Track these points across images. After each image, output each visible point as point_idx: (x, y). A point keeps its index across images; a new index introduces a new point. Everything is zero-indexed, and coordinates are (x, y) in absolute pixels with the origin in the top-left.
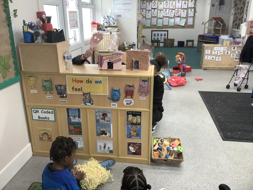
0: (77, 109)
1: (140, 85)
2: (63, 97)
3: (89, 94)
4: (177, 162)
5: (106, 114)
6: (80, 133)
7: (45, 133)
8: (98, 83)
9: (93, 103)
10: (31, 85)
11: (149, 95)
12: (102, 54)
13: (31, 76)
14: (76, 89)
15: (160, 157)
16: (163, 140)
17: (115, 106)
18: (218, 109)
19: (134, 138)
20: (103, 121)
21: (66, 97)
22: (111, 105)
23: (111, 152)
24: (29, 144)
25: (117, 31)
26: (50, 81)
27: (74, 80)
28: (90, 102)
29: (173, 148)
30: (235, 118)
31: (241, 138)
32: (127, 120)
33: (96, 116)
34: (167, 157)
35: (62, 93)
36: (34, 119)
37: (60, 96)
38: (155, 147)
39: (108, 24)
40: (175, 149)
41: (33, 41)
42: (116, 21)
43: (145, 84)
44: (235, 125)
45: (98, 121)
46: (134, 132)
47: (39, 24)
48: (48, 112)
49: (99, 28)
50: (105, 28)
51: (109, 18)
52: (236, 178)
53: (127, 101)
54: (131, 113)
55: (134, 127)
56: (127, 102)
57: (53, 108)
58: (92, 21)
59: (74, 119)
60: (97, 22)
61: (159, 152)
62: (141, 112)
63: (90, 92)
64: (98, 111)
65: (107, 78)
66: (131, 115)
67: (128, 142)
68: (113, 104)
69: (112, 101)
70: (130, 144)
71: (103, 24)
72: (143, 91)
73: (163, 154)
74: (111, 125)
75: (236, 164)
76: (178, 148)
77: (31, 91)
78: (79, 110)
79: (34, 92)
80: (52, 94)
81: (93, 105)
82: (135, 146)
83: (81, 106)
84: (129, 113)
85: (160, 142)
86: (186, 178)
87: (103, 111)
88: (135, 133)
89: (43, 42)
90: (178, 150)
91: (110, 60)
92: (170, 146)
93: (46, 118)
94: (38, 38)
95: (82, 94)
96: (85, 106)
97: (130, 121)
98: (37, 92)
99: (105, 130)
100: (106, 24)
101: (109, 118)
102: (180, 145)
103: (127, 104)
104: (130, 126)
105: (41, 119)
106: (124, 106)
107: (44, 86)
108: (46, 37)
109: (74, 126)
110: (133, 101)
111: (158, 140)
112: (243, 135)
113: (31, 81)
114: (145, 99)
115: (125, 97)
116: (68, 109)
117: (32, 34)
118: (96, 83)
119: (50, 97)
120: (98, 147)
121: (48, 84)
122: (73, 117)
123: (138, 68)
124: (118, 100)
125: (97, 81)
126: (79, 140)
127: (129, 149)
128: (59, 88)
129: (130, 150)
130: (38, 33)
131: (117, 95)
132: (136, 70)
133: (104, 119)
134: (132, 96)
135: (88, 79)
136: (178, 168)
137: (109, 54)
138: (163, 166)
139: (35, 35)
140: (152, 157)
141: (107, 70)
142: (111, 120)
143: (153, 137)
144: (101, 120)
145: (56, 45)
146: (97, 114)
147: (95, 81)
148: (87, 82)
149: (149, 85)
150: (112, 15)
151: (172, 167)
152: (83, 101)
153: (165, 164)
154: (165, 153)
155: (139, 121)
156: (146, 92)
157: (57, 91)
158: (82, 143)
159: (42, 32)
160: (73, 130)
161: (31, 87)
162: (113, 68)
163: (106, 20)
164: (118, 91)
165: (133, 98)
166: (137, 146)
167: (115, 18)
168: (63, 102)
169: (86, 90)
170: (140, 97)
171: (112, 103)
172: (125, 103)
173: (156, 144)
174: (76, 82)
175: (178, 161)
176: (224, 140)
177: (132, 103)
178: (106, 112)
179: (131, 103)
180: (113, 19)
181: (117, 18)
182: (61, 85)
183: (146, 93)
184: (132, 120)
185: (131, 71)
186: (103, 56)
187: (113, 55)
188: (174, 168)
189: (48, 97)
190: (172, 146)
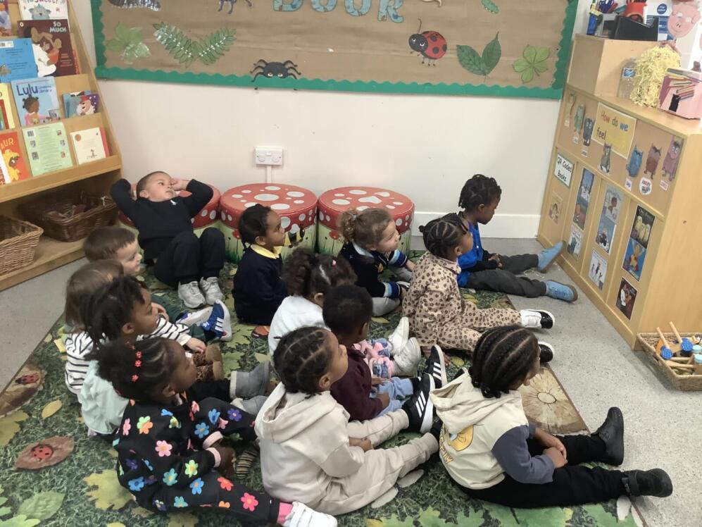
0: (592, 175)
1: (668, 152)
2: (586, 144)
3: (611, 148)
5: (616, 200)
6: (582, 224)
7: (555, 205)
9: (609, 169)
12: (671, 75)
13: (572, 95)
14: (600, 134)
17: (629, 186)
19: (631, 274)
21: (589, 144)
22: (626, 183)
23: (601, 285)
27: (603, 113)
28: (606, 167)
33: (605, 199)
35: (587, 135)
36: (554, 173)
37: (584, 140)
43: (676, 152)
46: (635, 259)
48: (568, 166)
55: (638, 247)
56: (644, 185)
57: (574, 162)
59: (585, 192)
62: (654, 218)
63: (611, 145)
66: (642, 219)
67: (623, 278)
68: (629, 181)
70: (625, 285)
72: (668, 169)
74: (615, 226)
80: (579, 133)
81: (608, 174)
82: (629, 292)
83: (597, 169)
88: (635, 264)
91: (677, 92)
93: (564, 178)
95: (603, 144)
97: (636, 231)
98: (568, 126)
99: (606, 233)
103: (643, 189)
104: (633, 242)
105: (559, 177)
106: (637, 191)
107: (577, 116)
109: (581, 206)
113: (570, 103)
115: (645, 172)
116: (584, 171)
118: (621, 128)
120: (591, 266)
121: (580, 114)
122: (585, 188)
124: (635, 176)
125: (622, 124)
126: (578, 238)
127: (619, 294)
128: (587, 124)
129: (621, 298)
131: (637, 163)
134: (653, 175)
135: (616, 118)
137: (681, 77)
144: (608, 210)
146: (608, 194)
148: (614, 122)
152: (601, 160)
155: (647, 237)
156: (671, 172)
157: (584, 130)
158: (580, 245)
159: (610, 17)
160: (578, 215)
162: (675, 111)
164: (640, 156)
165: (652, 178)
166: (630, 294)
168: (584, 154)
169: (607, 139)
170: (662, 181)
171: (627, 179)
172: (641, 186)
174: (603, 119)
177: (650, 189)
179: (647, 191)
182: (590, 120)
183: (671, 175)
184: (640, 229)
186: (672, 79)
187: (685, 79)
189: (575, 138)
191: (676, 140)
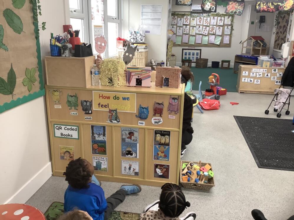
0: (102, 127)
1: (170, 103)
2: (88, 113)
3: (116, 110)
4: (207, 187)
5: (133, 133)
6: (104, 152)
7: (67, 151)
8: (125, 100)
9: (119, 120)
10: (55, 100)
11: (178, 114)
12: (131, 70)
13: (56, 91)
14: (102, 106)
15: (189, 181)
16: (192, 164)
17: (142, 124)
18: (255, 135)
19: (161, 160)
20: (129, 140)
21: (91, 113)
22: (139, 123)
23: (136, 174)
24: (50, 163)
25: (144, 48)
26: (75, 96)
27: (101, 95)
28: (116, 120)
29: (203, 172)
30: (273, 145)
31: (279, 165)
32: (155, 140)
33: (122, 135)
34: (197, 181)
35: (87, 109)
36: (56, 136)
37: (85, 112)
38: (184, 171)
39: (135, 40)
40: (206, 173)
41: (60, 55)
42: (144, 37)
43: (175, 102)
44: (273, 152)
45: (124, 140)
46: (162, 153)
47: (66, 38)
48: (71, 128)
49: (125, 44)
50: (132, 44)
51: (136, 34)
52: (271, 206)
53: (156, 119)
54: (159, 132)
55: (162, 147)
56: (155, 121)
57: (77, 125)
58: (117, 37)
59: (99, 137)
60: (122, 38)
61: (188, 176)
62: (169, 132)
63: (116, 109)
64: (124, 129)
65: (135, 94)
66: (159, 135)
67: (155, 164)
68: (141, 122)
69: (139, 119)
70: (158, 166)
71: (130, 40)
72: (172, 110)
73: (193, 178)
74: (138, 144)
75: (272, 191)
76: (208, 173)
77: (55, 106)
78: (104, 127)
79: (58, 108)
80: (77, 109)
81: (119, 123)
82: (163, 168)
83: (107, 123)
84: (157, 132)
85: (189, 166)
86: (217, 204)
87: (129, 129)
88: (163, 155)
89: (70, 56)
90: (209, 174)
91: (138, 77)
92: (201, 170)
93: (69, 135)
94: (65, 52)
95: (108, 110)
96: (111, 124)
97: (157, 141)
98: (61, 108)
99: (131, 150)
100: (133, 40)
101: (135, 137)
102: (211, 169)
103: (156, 122)
104: (157, 147)
105: (63, 136)
106: (152, 124)
107: (69, 101)
108: (73, 52)
109: (98, 145)
110: (162, 120)
111: (188, 164)
112: (281, 163)
113: (56, 96)
114: (174, 118)
115: (154, 115)
116: (92, 127)
117: (59, 47)
118: (123, 100)
119: (75, 113)
121: (73, 99)
122: (98, 135)
123: (167, 85)
124: (146, 119)
125: (124, 98)
126: (103, 160)
127: (155, 172)
128: (85, 103)
129: (157, 173)
130: (65, 47)
131: (145, 113)
132: (166, 88)
133: (130, 138)
134: (161, 114)
135: (116, 95)
136: (208, 193)
137: (138, 70)
138: (192, 191)
139: (63, 48)
140: (180, 181)
141: (135, 86)
142: (138, 140)
143: (182, 161)
144: (127, 139)
145: (84, 60)
146: (123, 132)
147: (123, 98)
148: (115, 98)
149: (179, 103)
150: (139, 30)
151: (202, 193)
152: (109, 118)
153: (194, 189)
154: (194, 177)
155: (167, 141)
156: (176, 110)
157: (82, 107)
158: (106, 163)
159: (70, 46)
160: (97, 149)
161: (55, 102)
162: (141, 85)
163: (132, 36)
164: (147, 109)
165: (161, 116)
166: (164, 168)
167: (143, 34)
168: (88, 119)
169: (112, 107)
170: (170, 116)
171: (139, 122)
172: (153, 121)
173: (185, 168)
174: (102, 98)
175: (209, 186)
176: (260, 167)
177: (161, 121)
178: (133, 131)
179: (159, 122)
180: (141, 35)
181: (145, 35)
182: (87, 101)
183: (176, 112)
184: (160, 140)
185: (161, 88)
186: (132, 72)
187: (142, 71)
188: (203, 193)
189: (73, 113)
190: (202, 171)
191: (173, 97)
